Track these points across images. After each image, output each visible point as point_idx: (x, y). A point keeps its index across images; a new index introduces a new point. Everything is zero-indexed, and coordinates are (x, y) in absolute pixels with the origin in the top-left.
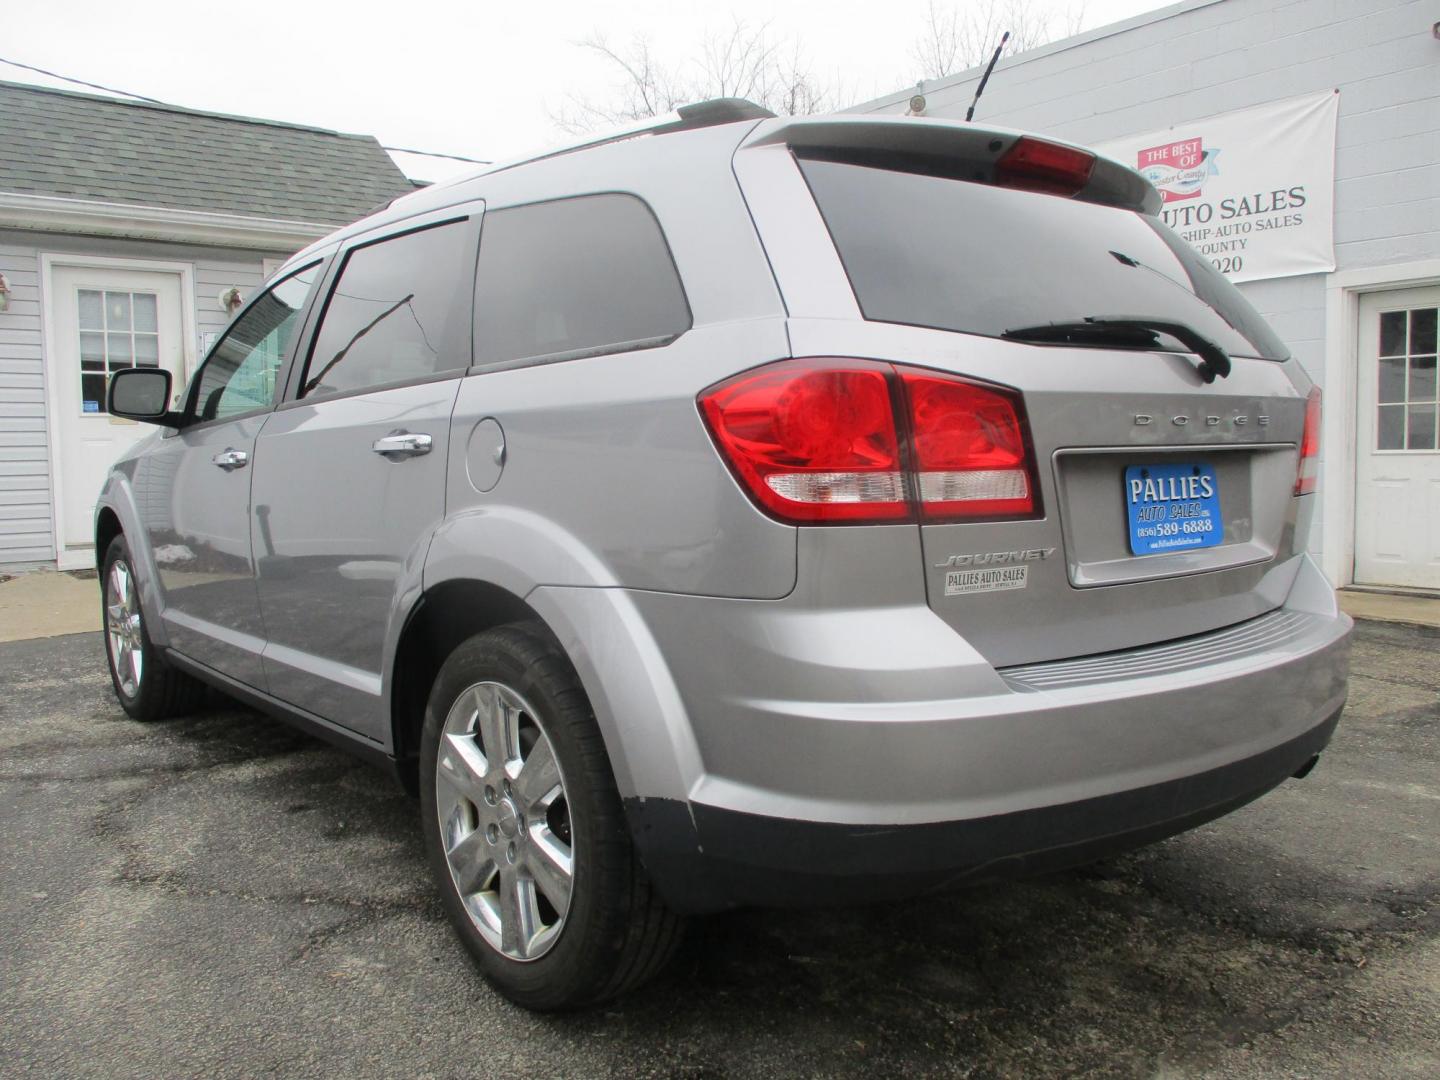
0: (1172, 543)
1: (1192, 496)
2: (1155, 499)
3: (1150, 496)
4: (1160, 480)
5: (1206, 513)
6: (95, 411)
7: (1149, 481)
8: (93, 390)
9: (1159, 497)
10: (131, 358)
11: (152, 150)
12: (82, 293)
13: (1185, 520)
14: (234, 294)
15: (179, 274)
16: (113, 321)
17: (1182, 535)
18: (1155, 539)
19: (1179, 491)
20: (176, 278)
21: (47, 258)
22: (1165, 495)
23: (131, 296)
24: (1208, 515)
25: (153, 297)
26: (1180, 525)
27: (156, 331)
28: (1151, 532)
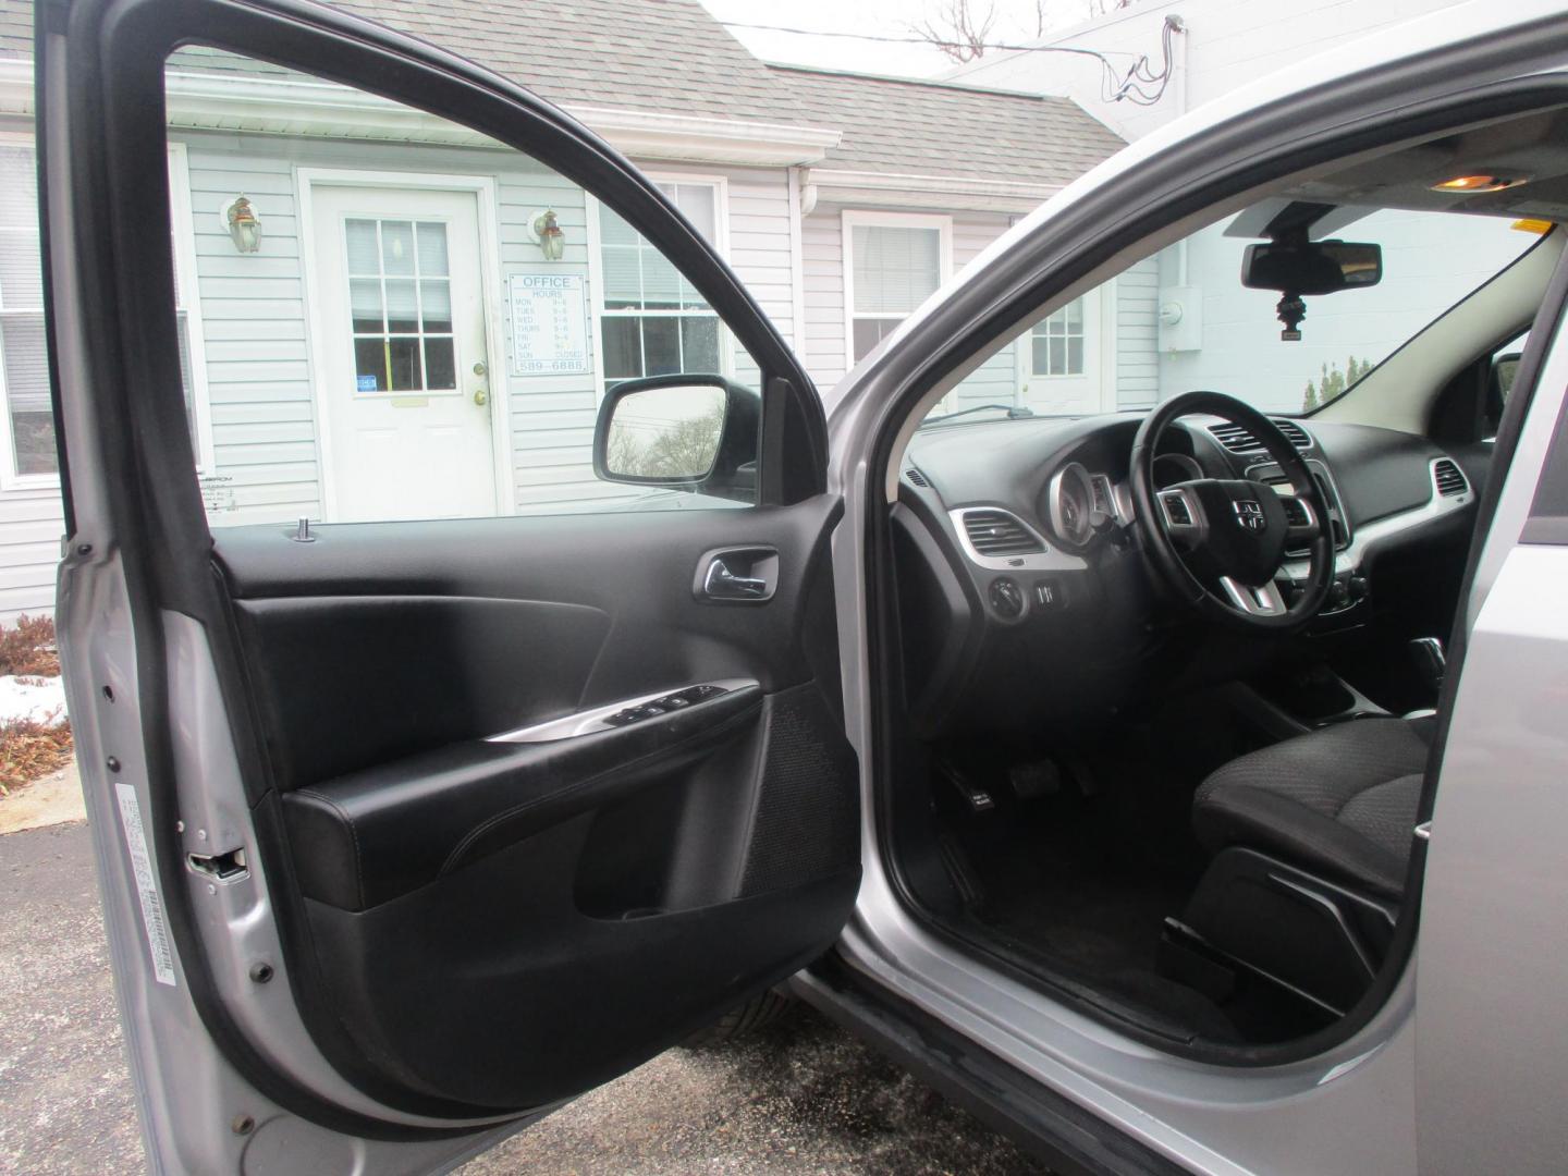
6: (373, 389)
8: (369, 360)
10: (416, 313)
11: (428, 19)
12: (350, 223)
14: (550, 218)
15: (475, 194)
16: (391, 261)
20: (470, 200)
21: (306, 174)
23: (414, 226)
25: (440, 228)
27: (448, 275)
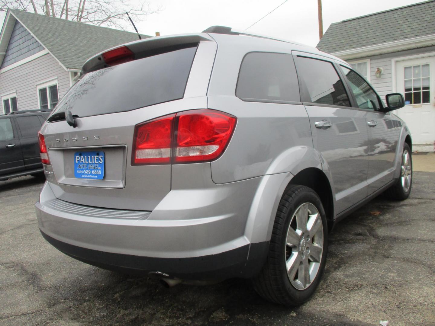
0: (88, 176)
1: (96, 162)
2: (84, 162)
3: (82, 161)
4: (86, 157)
5: (100, 168)
7: (82, 157)
9: (85, 161)
13: (93, 170)
17: (91, 174)
18: (84, 174)
19: (91, 160)
22: (87, 161)
24: (100, 169)
26: (91, 171)
28: (82, 172)
